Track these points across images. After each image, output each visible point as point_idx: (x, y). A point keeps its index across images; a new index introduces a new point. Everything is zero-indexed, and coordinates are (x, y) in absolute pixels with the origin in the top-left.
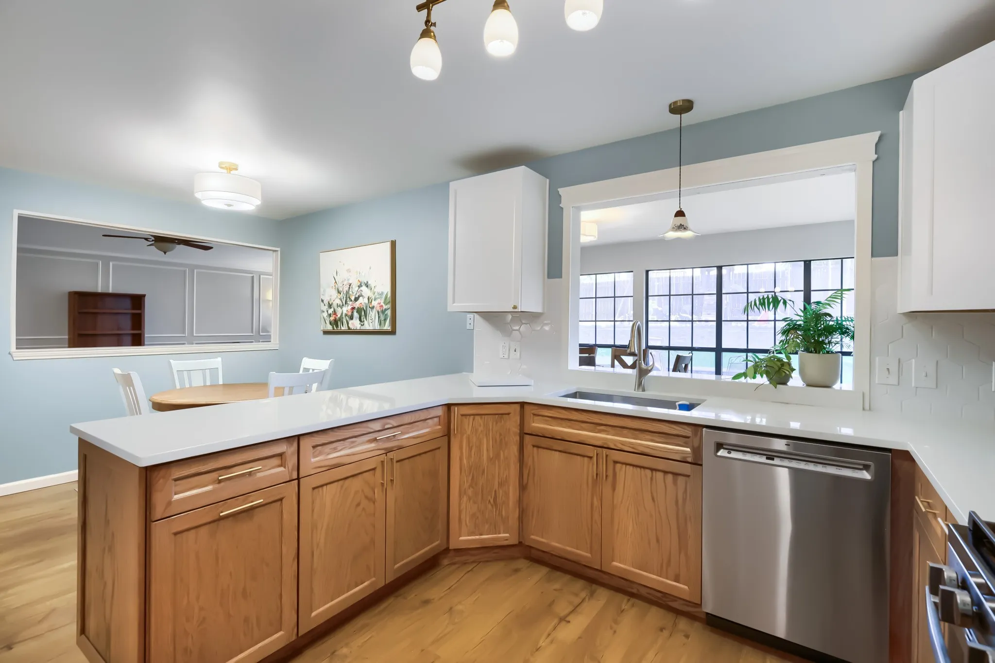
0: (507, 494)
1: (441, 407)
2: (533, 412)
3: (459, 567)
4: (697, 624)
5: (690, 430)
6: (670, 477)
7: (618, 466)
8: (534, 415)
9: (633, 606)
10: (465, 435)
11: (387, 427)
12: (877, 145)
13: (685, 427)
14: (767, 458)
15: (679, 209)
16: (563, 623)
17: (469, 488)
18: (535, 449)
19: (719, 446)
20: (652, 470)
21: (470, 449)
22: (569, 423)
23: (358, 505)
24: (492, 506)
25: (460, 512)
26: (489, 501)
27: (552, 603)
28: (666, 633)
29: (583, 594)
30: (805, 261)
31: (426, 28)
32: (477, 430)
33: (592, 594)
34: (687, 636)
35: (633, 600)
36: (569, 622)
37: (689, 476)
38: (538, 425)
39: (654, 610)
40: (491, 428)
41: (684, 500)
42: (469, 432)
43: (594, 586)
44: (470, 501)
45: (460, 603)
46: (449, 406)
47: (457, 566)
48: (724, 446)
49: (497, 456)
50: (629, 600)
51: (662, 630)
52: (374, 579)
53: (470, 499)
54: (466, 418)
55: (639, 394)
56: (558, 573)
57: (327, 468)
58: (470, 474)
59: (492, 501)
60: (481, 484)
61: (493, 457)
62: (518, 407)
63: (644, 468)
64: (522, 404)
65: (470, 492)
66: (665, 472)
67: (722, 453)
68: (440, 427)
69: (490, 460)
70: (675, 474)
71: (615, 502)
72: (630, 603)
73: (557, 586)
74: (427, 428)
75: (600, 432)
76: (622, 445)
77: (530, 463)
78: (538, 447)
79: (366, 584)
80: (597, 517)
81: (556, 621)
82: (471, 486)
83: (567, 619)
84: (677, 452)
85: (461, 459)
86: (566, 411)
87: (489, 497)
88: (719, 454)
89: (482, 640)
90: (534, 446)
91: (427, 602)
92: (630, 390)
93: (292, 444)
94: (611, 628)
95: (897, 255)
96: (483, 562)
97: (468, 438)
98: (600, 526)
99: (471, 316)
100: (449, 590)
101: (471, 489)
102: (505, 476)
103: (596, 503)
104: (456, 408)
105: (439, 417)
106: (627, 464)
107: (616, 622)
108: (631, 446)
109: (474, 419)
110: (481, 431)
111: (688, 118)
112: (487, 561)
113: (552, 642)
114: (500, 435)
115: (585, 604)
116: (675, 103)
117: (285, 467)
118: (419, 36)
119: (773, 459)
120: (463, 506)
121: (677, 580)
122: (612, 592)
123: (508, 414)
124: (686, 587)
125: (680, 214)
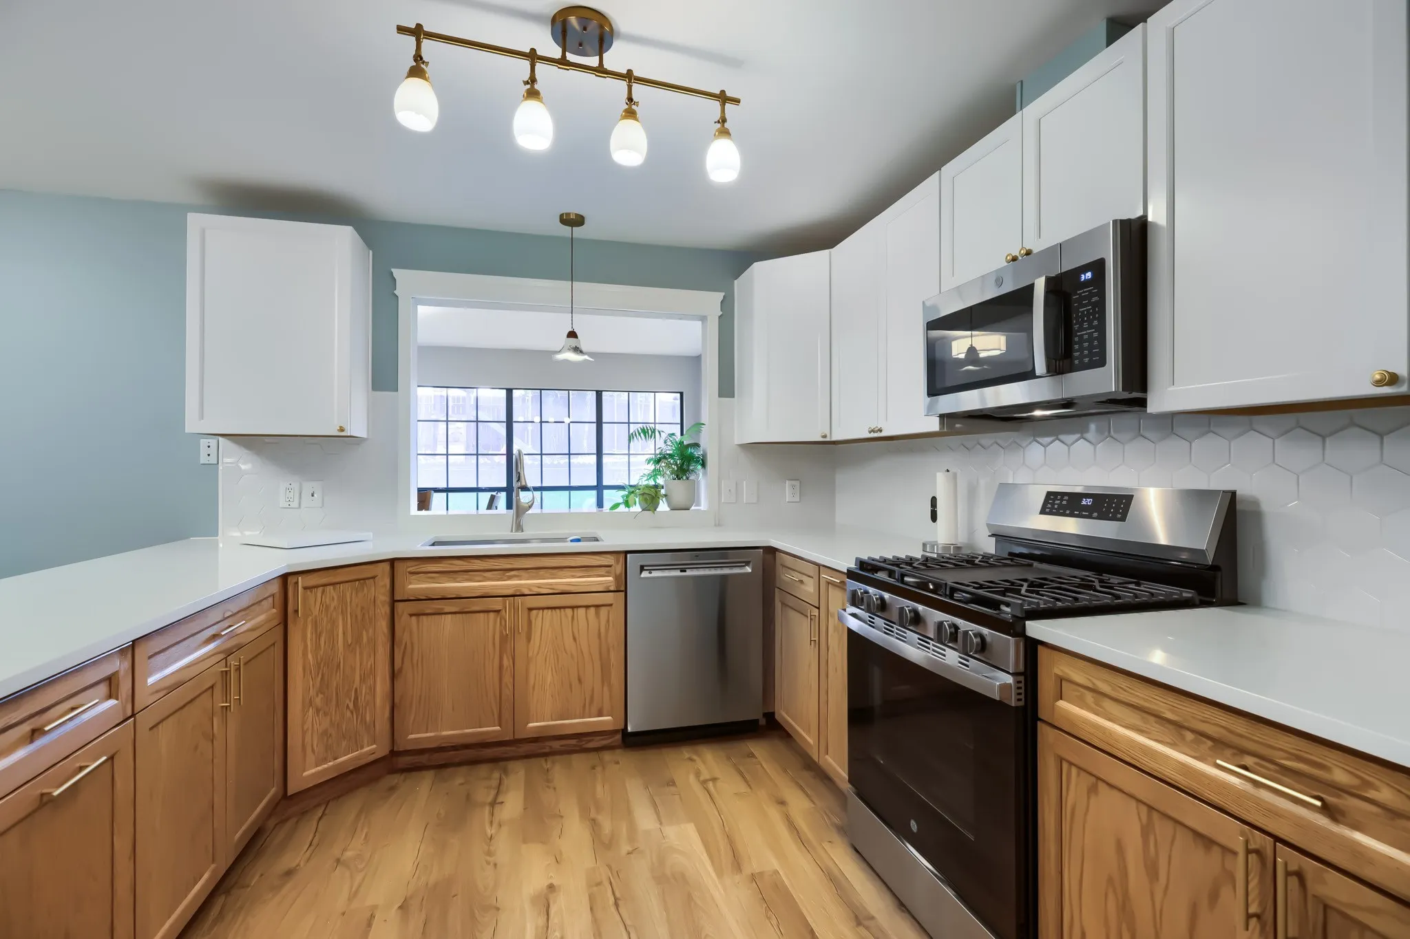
0: (372, 690)
1: (275, 580)
2: (409, 570)
3: (297, 822)
4: (618, 751)
5: (613, 558)
6: (592, 610)
7: (534, 612)
8: (411, 573)
9: (553, 763)
10: (310, 618)
11: (227, 615)
12: (722, 302)
13: (608, 556)
14: (681, 571)
15: (571, 330)
16: (497, 808)
17: (317, 696)
18: (414, 618)
19: (642, 568)
20: (573, 608)
21: (319, 636)
22: (466, 576)
23: (196, 748)
24: (352, 713)
25: (304, 733)
26: (348, 706)
27: (468, 797)
28: (599, 769)
29: (496, 775)
30: (597, 392)
31: (415, 64)
32: (327, 607)
33: (505, 771)
34: (617, 763)
35: (550, 759)
36: (502, 802)
37: (611, 605)
38: (417, 586)
39: (575, 756)
40: (349, 601)
41: (607, 630)
42: (316, 612)
43: (502, 764)
44: (318, 715)
45: (345, 850)
46: (285, 578)
47: (294, 820)
48: (645, 568)
49: (358, 640)
50: (546, 760)
51: (593, 768)
52: (213, 866)
53: (318, 711)
54: (311, 592)
55: (519, 535)
56: (449, 770)
57: (165, 692)
58: (318, 674)
59: (351, 706)
60: (335, 685)
61: (351, 643)
62: (387, 567)
63: (564, 608)
64: (392, 562)
65: (318, 701)
66: (587, 607)
67: (645, 574)
68: (274, 611)
69: (348, 646)
70: (597, 606)
71: (530, 654)
72: (549, 763)
73: (459, 780)
74: (262, 614)
75: (510, 578)
76: (539, 587)
77: (406, 638)
78: (418, 615)
79: (206, 876)
80: (507, 679)
81: (487, 809)
82: (320, 691)
83: (498, 801)
84: (600, 583)
85: (305, 654)
86: (463, 560)
87: (347, 701)
88: (643, 575)
89: (416, 864)
90: (411, 615)
91: (289, 873)
92: (506, 533)
93: (126, 656)
94: (548, 787)
95: (734, 397)
96: (334, 799)
97: (315, 624)
98: (511, 688)
99: (213, 442)
100: (312, 848)
101: (321, 696)
102: (369, 666)
103: (506, 662)
104: (300, 578)
105: (273, 595)
106: (543, 609)
107: (548, 781)
108: (548, 587)
109: (323, 592)
110: (335, 608)
111: (578, 232)
112: (339, 797)
113: (500, 825)
114: (362, 608)
115: (506, 781)
116: (568, 214)
117: (117, 699)
118: (406, 75)
119: (685, 571)
120: (308, 725)
121: (600, 715)
122: (525, 760)
123: (374, 578)
124: (610, 718)
125: (572, 335)
